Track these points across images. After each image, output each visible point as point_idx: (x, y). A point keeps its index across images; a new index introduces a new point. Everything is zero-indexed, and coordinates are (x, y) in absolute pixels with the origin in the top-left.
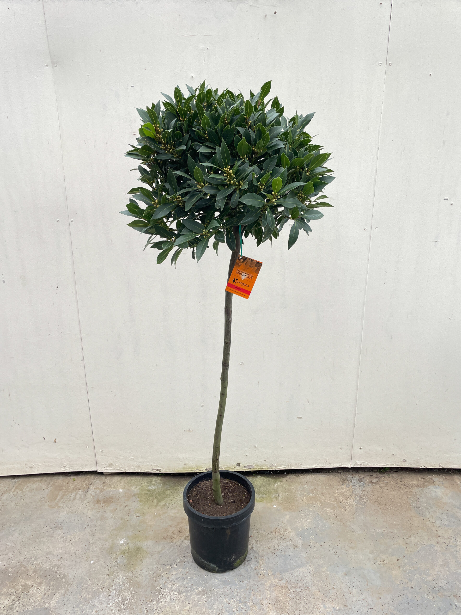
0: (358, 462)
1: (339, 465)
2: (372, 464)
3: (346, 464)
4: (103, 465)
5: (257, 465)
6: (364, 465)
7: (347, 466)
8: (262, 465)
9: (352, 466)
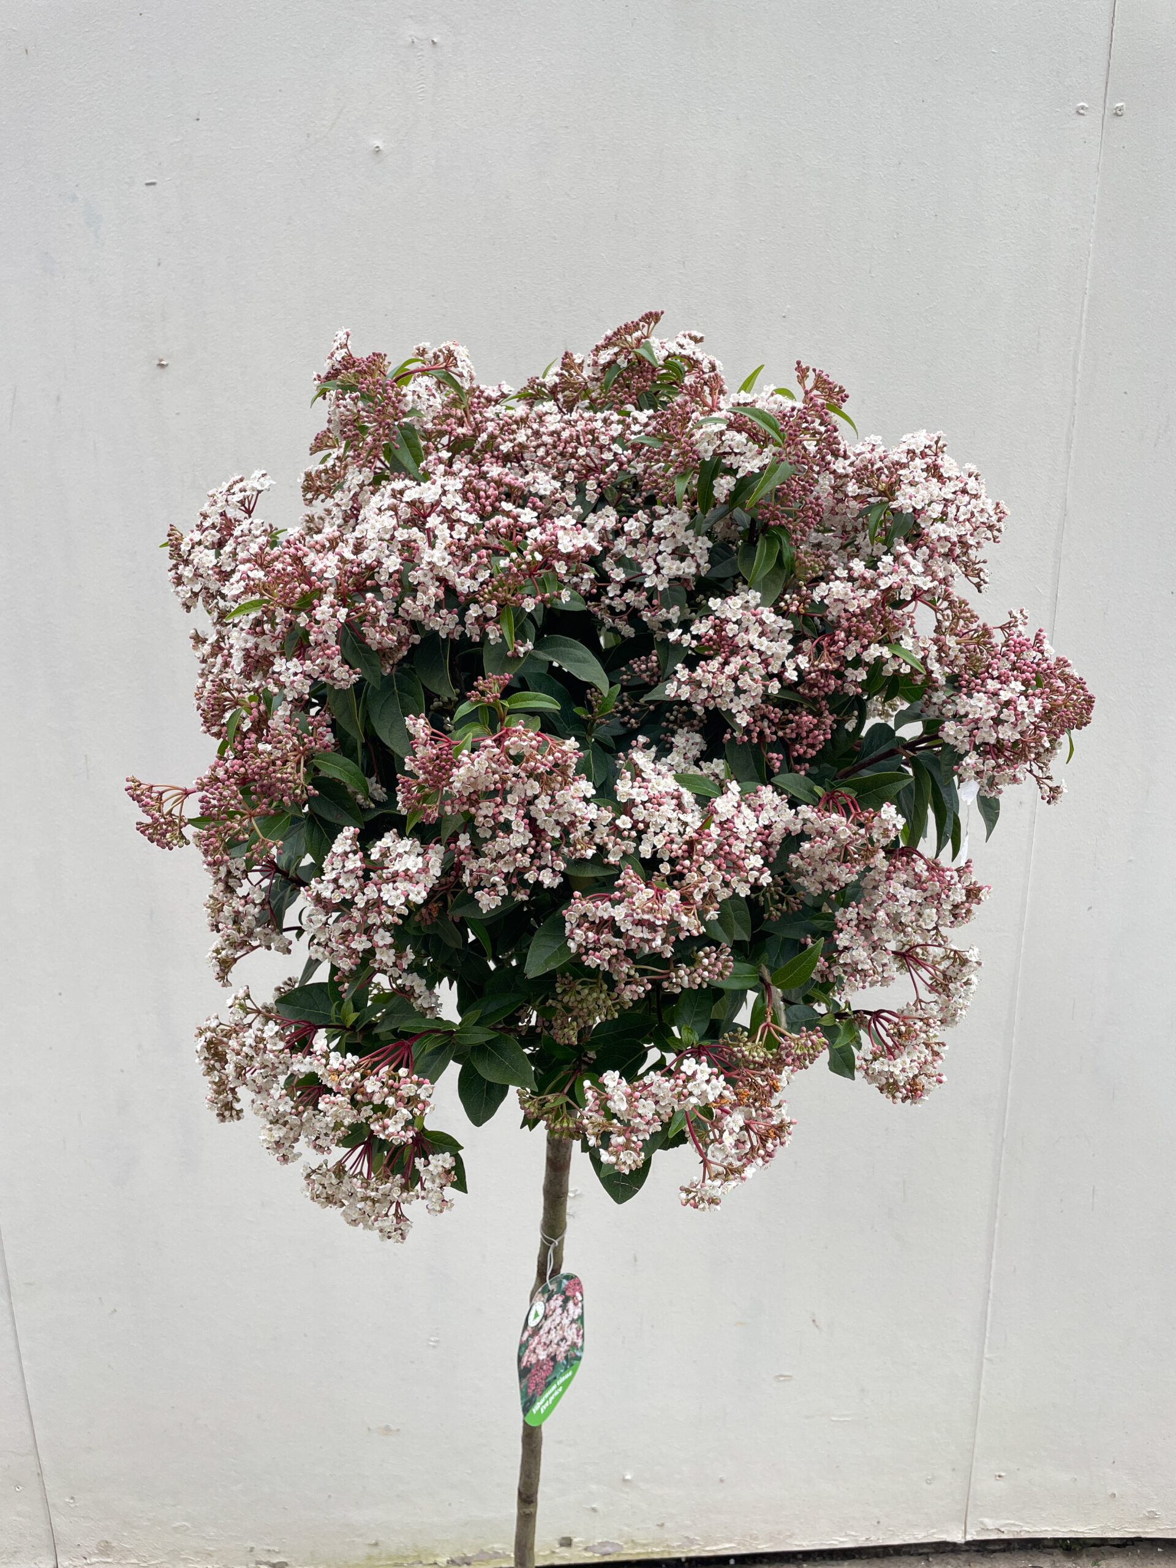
0: (990, 1523)
1: (923, 1534)
2: (1038, 1529)
3: (947, 1532)
4: (79, 1549)
5: (633, 1541)
6: (1009, 1531)
7: (950, 1539)
8: (650, 1541)
9: (969, 1538)
